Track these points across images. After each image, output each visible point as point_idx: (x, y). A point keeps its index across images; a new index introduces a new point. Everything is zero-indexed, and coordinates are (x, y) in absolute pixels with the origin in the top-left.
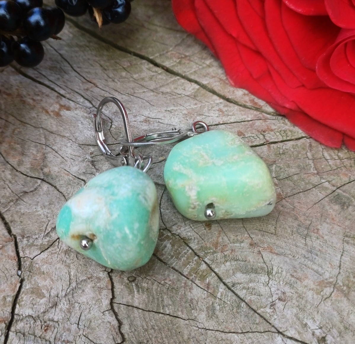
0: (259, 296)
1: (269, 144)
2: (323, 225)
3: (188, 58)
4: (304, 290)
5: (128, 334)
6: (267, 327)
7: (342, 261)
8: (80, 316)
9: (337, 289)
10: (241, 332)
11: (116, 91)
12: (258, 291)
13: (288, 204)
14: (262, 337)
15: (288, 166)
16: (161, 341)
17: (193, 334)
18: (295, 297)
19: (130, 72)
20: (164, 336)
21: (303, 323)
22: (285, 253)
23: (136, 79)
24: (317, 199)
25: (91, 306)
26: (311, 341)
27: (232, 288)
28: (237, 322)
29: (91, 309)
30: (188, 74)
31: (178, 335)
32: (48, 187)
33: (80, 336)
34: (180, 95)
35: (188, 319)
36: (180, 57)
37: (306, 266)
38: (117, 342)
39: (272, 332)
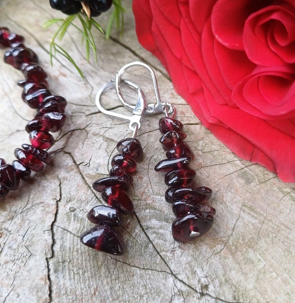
0: (165, 241)
2: (228, 193)
5: (58, 252)
6: (164, 268)
7: (236, 225)
8: (27, 231)
9: (227, 247)
10: (143, 268)
12: (165, 237)
13: (205, 172)
14: (158, 275)
15: (212, 144)
16: (80, 263)
17: (106, 262)
20: (84, 259)
21: (193, 270)
24: (228, 173)
25: (37, 224)
26: (196, 286)
27: (146, 231)
28: (142, 259)
29: (37, 226)
33: (22, 246)
38: (47, 257)
39: (167, 273)
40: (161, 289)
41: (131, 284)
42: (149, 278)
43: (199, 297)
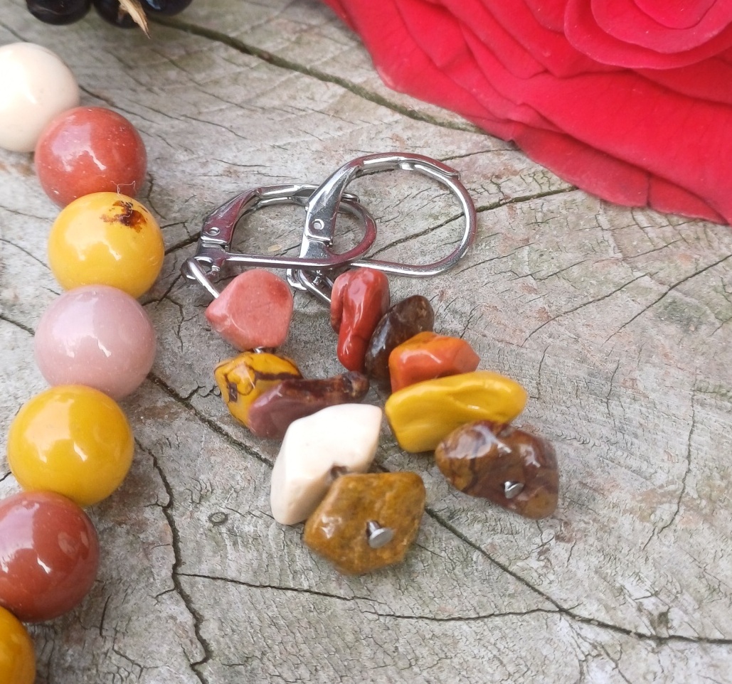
0: (512, 534)
1: (511, 202)
2: (645, 369)
3: (316, 30)
4: (613, 515)
5: (218, 642)
6: (533, 600)
7: (692, 443)
8: (105, 610)
9: (687, 506)
10: (477, 616)
11: (158, 111)
12: (508, 524)
13: (562, 329)
14: (525, 624)
15: (558, 248)
16: (293, 651)
17: (367, 630)
18: (594, 530)
19: (187, 69)
20: (300, 639)
21: (614, 587)
22: (563, 437)
23: (201, 83)
24: (627, 316)
25: (128, 584)
26: (637, 624)
27: (450, 523)
28: (465, 594)
29: (129, 591)
30: (318, 65)
31: (332, 635)
32: (14, 332)
33: (106, 654)
34: (304, 111)
35: (353, 598)
36: (298, 29)
37: (613, 462)
38: (192, 661)
39: (546, 611)
40: (545, 654)
41: (457, 667)
42: (501, 638)
43: (653, 649)
